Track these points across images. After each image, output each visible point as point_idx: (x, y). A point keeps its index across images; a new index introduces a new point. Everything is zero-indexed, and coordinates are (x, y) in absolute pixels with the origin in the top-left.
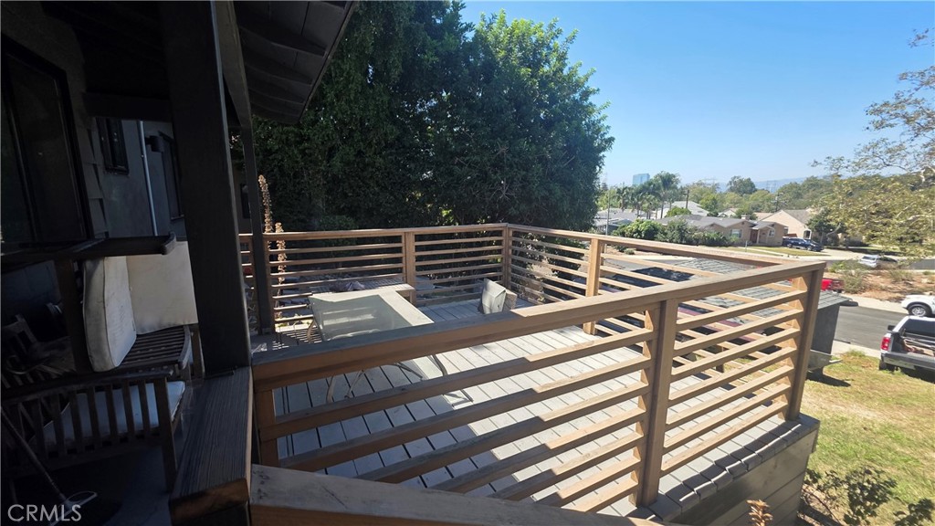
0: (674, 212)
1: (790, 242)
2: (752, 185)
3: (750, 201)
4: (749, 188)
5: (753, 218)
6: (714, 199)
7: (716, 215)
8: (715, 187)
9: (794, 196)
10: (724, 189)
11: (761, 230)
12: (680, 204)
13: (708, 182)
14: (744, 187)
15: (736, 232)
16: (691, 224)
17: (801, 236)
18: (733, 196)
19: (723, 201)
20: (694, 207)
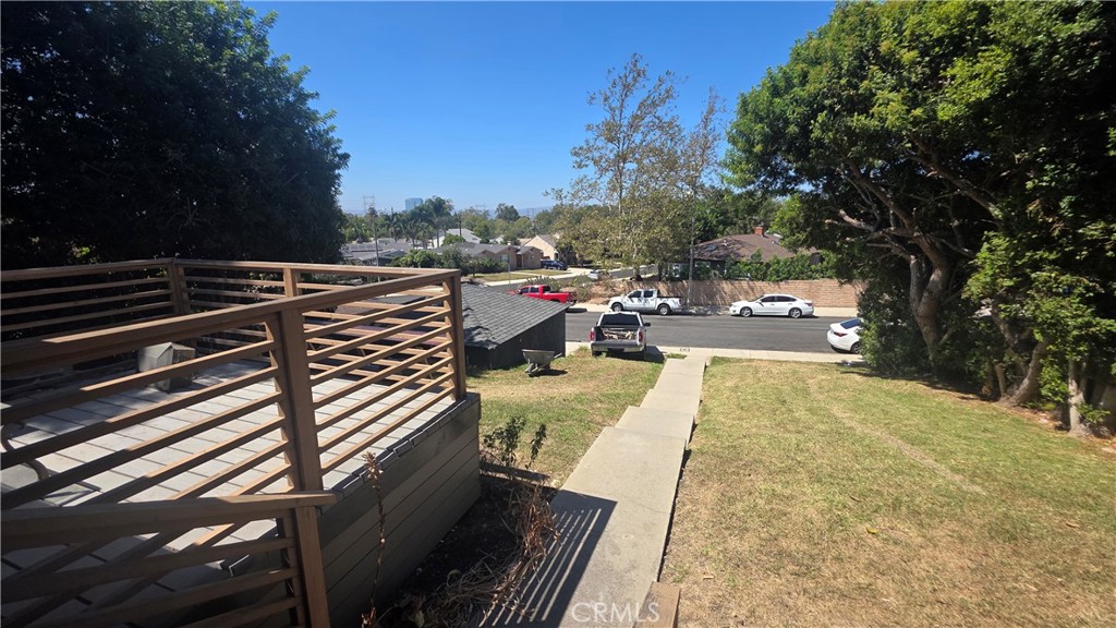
0: (449, 240)
1: (546, 264)
2: (515, 212)
3: (516, 227)
4: (513, 215)
5: (517, 244)
6: (486, 226)
7: (488, 242)
8: (486, 213)
9: (545, 223)
10: (493, 216)
11: (524, 254)
12: (454, 232)
13: (479, 209)
14: (509, 214)
15: (505, 257)
16: (465, 251)
17: (552, 258)
18: (502, 223)
19: (494, 228)
20: (467, 234)
